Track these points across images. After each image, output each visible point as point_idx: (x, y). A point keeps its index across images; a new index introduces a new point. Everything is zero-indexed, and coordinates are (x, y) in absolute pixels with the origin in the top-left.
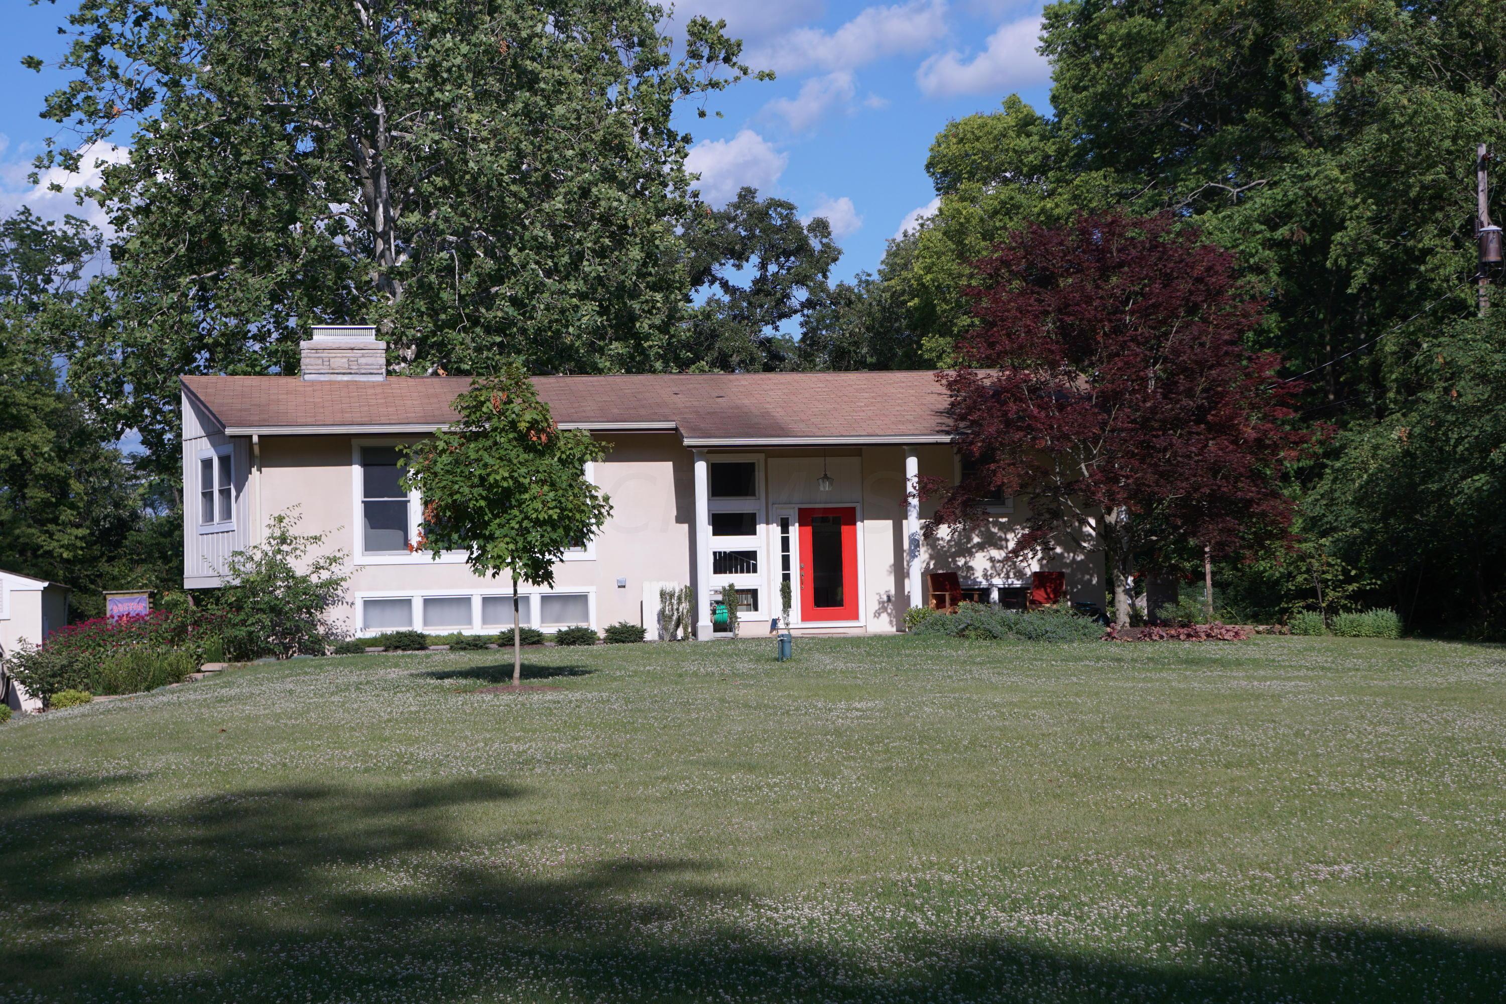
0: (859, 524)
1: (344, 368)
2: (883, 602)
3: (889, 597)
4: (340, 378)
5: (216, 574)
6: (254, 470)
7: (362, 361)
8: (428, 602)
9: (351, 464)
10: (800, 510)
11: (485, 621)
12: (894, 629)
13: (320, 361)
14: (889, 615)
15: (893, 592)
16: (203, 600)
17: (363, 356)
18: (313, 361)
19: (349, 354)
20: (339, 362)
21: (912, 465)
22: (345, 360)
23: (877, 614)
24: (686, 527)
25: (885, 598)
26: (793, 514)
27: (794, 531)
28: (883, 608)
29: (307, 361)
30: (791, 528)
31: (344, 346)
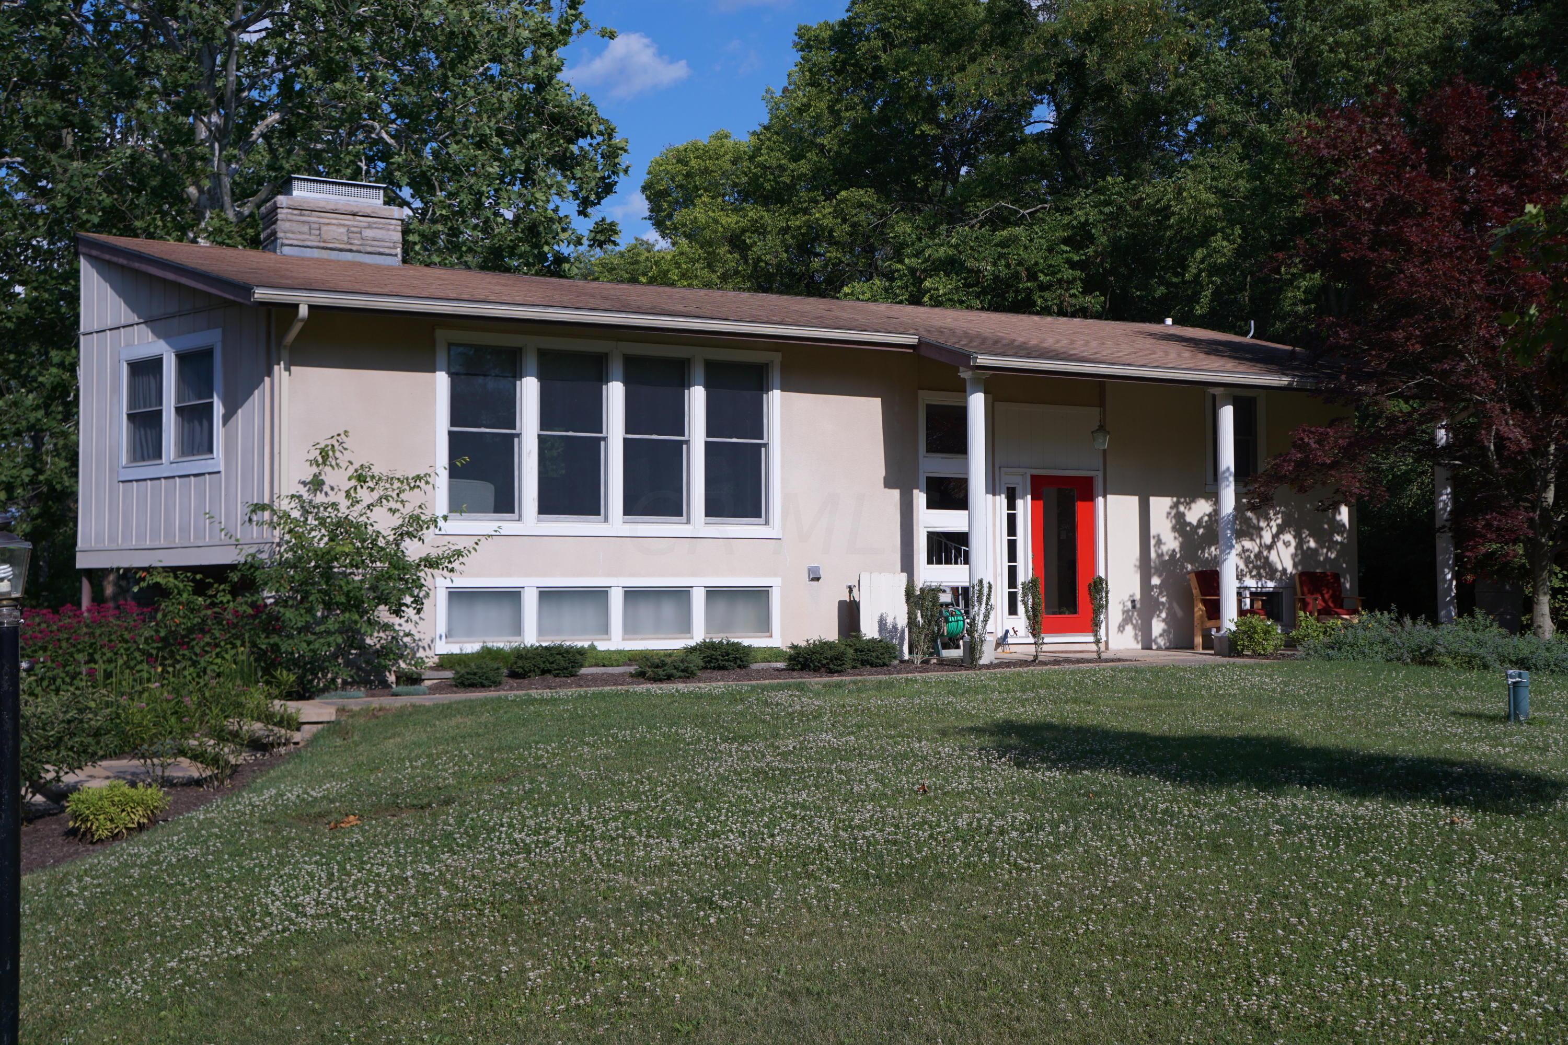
0: (1100, 501)
1: (342, 242)
2: (1127, 611)
3: (1133, 601)
4: (334, 255)
5: (233, 541)
6: (279, 370)
7: (368, 233)
8: (547, 595)
9: (433, 370)
10: (1033, 477)
11: (630, 629)
12: (1140, 646)
13: (305, 228)
14: (1135, 627)
15: (1138, 597)
16: (210, 585)
17: (369, 227)
18: (296, 227)
19: (349, 221)
20: (335, 231)
21: (1227, 415)
22: (343, 230)
23: (1121, 628)
24: (896, 493)
25: (1129, 605)
26: (1022, 482)
27: (1024, 507)
28: (1127, 620)
29: (286, 227)
30: (1019, 503)
31: (342, 209)
